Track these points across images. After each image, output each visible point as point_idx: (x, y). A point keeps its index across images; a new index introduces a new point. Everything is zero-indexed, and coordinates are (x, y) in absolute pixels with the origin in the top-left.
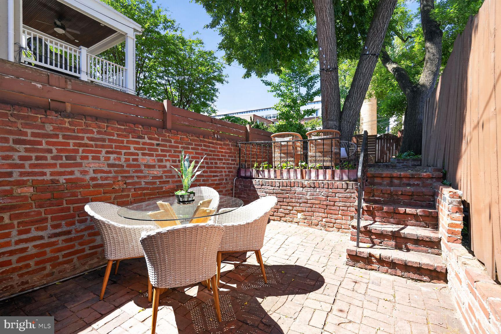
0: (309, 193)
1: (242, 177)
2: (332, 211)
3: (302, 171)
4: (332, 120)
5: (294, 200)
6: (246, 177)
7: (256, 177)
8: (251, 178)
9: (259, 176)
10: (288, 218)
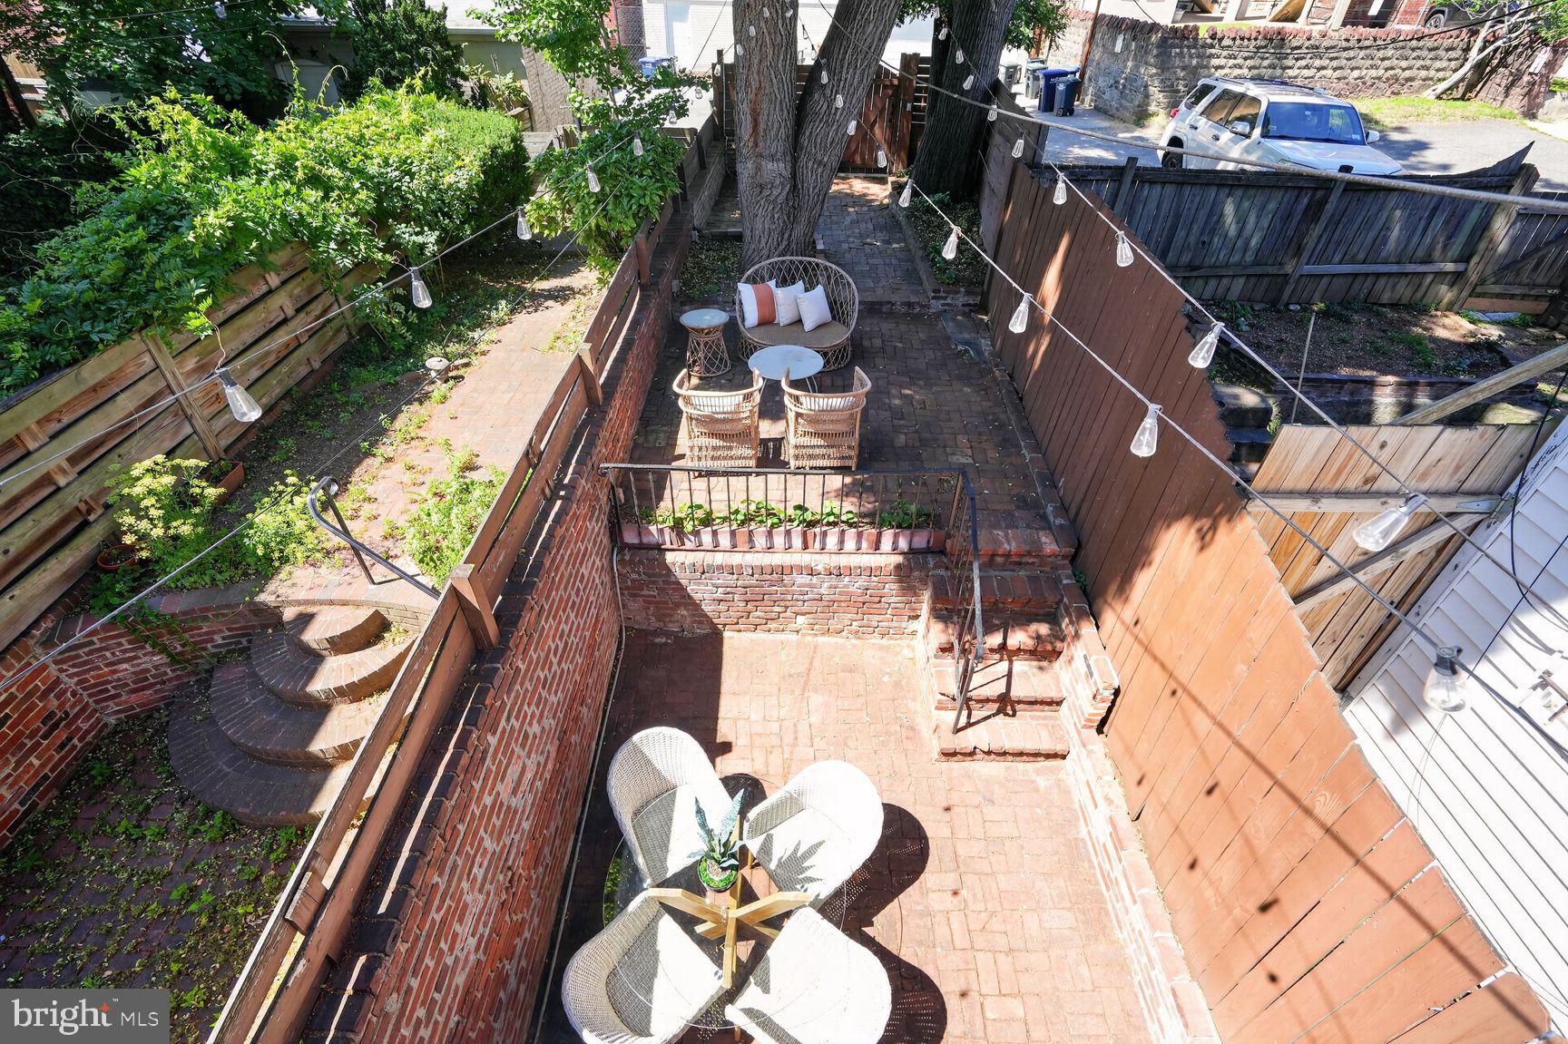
0: (826, 585)
1: (631, 547)
2: (872, 611)
3: (804, 534)
4: (773, 158)
5: (789, 597)
6: (641, 547)
7: (675, 547)
8: (659, 549)
9: (683, 544)
10: (772, 625)
